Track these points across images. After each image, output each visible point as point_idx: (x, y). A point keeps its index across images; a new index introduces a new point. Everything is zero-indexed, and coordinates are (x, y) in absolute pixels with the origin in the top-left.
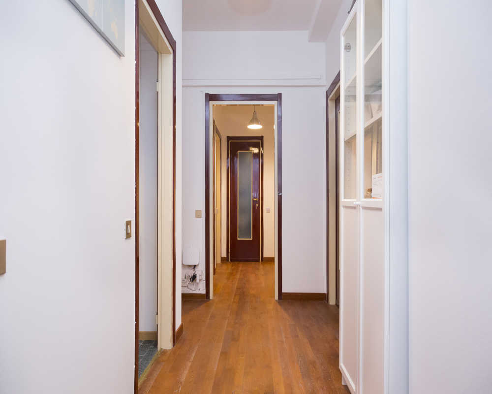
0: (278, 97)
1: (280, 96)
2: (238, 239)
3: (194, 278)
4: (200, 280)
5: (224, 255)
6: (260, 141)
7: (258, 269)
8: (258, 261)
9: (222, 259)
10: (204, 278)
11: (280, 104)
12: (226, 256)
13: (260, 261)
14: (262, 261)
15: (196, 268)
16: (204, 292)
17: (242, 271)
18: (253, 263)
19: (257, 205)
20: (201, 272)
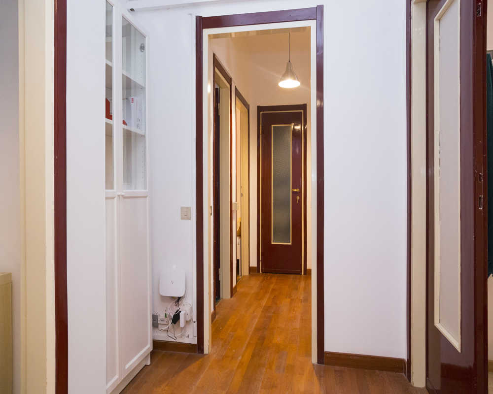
0: (317, 13)
1: (319, 10)
2: (272, 243)
3: (176, 319)
4: (187, 322)
5: (254, 264)
6: (302, 111)
7: (297, 289)
8: (300, 273)
9: (251, 269)
10: (195, 319)
11: (320, 26)
12: (256, 266)
13: (303, 274)
14: (305, 274)
15: (180, 302)
16: (194, 341)
17: (273, 290)
18: (292, 276)
19: (298, 198)
20: (189, 308)
